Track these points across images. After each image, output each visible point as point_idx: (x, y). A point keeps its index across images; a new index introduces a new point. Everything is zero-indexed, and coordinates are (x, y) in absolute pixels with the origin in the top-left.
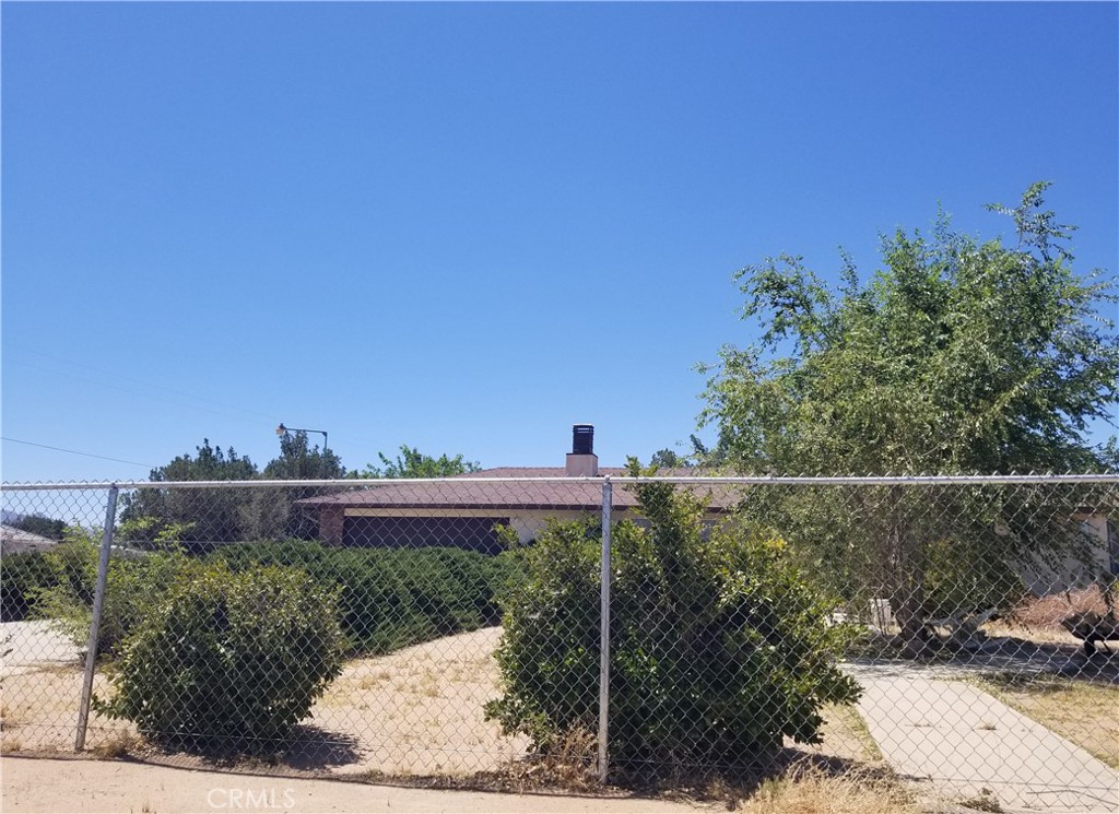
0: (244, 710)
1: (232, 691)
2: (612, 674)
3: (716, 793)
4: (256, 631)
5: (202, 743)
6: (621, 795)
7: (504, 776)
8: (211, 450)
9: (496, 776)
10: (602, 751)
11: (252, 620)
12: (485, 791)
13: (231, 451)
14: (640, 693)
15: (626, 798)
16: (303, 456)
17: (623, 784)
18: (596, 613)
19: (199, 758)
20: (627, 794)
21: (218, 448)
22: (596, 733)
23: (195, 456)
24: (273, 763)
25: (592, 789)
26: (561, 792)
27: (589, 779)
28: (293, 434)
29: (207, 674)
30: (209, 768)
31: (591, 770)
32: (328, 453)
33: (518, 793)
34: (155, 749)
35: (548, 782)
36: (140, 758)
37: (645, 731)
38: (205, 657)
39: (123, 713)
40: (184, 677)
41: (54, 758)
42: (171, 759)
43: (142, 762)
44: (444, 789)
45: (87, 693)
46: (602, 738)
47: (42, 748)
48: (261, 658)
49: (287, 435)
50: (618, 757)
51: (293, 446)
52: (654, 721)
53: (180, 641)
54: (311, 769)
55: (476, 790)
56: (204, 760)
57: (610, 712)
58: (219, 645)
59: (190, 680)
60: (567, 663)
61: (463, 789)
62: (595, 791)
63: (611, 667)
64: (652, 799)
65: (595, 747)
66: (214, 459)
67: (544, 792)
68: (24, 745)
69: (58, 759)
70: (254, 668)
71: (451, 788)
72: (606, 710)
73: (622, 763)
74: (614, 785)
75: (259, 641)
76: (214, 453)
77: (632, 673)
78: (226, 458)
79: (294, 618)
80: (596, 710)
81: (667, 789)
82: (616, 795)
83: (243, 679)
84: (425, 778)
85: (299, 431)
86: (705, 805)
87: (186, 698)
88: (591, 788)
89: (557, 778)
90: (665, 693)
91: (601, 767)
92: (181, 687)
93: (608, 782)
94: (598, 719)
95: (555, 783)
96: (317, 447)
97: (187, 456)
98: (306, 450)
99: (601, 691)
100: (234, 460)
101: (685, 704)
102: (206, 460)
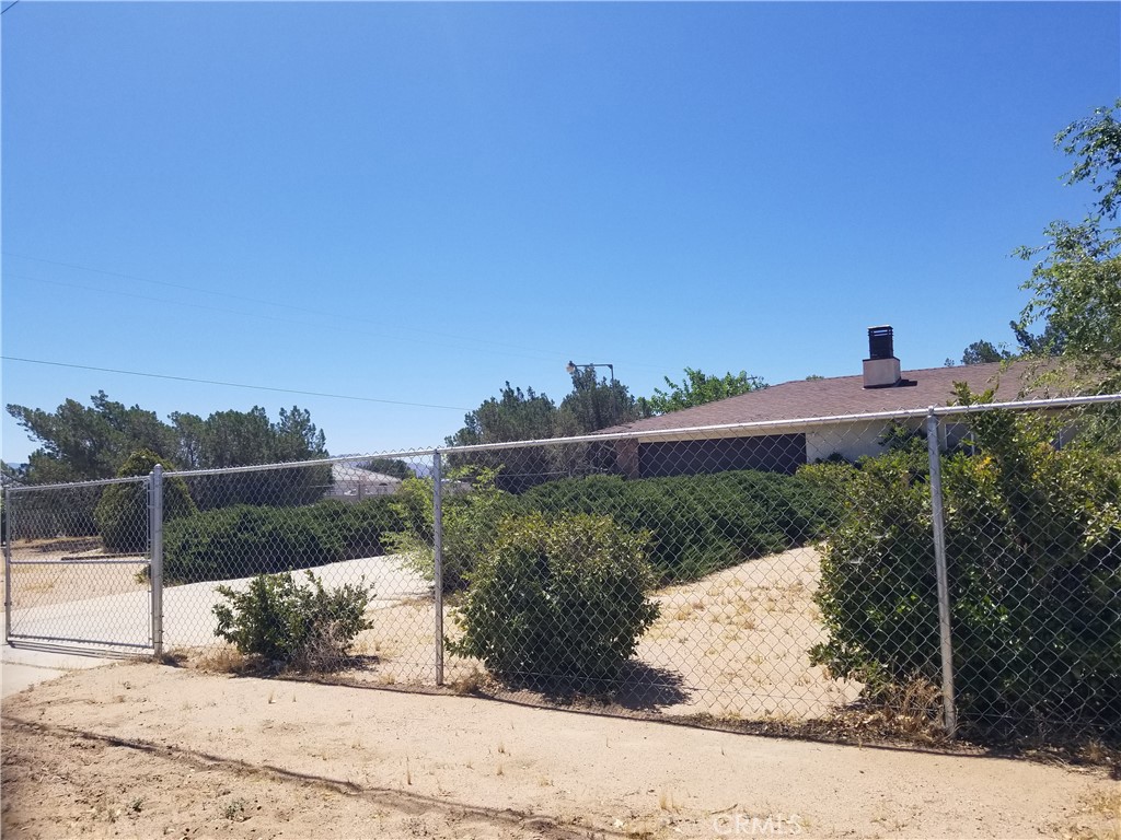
0: (574, 652)
1: (561, 635)
2: (953, 623)
3: (1093, 756)
4: (576, 579)
5: (541, 681)
6: (975, 752)
7: (839, 726)
8: (513, 392)
9: (830, 725)
10: (949, 704)
11: (570, 569)
12: (821, 741)
13: (530, 389)
14: (990, 643)
15: (981, 756)
16: (594, 389)
17: (976, 740)
18: (929, 558)
19: (540, 695)
20: (982, 751)
21: (518, 389)
22: (939, 685)
23: (499, 398)
24: (606, 702)
25: (939, 744)
26: (904, 745)
27: (935, 733)
28: (583, 369)
29: (537, 618)
30: (549, 706)
31: (937, 723)
32: (616, 384)
33: (857, 745)
34: (502, 685)
35: (888, 734)
36: (490, 694)
37: (998, 684)
38: (534, 603)
39: (471, 653)
40: (518, 620)
41: (421, 693)
42: (516, 696)
43: (492, 698)
44: (776, 736)
45: (440, 636)
46: (948, 689)
47: (411, 682)
48: (583, 604)
49: (577, 370)
50: (967, 711)
51: (583, 379)
52: (1008, 674)
53: (511, 589)
54: (642, 709)
55: (810, 739)
56: (544, 697)
57: (955, 662)
58: (544, 592)
59: (523, 624)
60: (899, 611)
61: (798, 738)
62: (944, 746)
63: (951, 616)
64: (1012, 758)
65: (940, 699)
66: (517, 399)
67: (885, 745)
68: (398, 679)
69: (424, 694)
70: (579, 613)
71: (784, 737)
72: (950, 661)
73: (973, 718)
74: (965, 740)
75: (580, 588)
76: (516, 394)
77: (978, 621)
78: (527, 397)
79: (609, 567)
80: (938, 661)
81: (1030, 748)
82: (969, 752)
83: (569, 623)
84: (755, 723)
85: (586, 366)
86: (1081, 769)
87: (522, 640)
88: (939, 741)
89: (898, 730)
90: (1021, 644)
91: (949, 721)
92: (516, 630)
93: (958, 737)
94: (941, 670)
95: (897, 735)
96: (605, 379)
97: (493, 399)
98: (595, 384)
99: (943, 641)
100: (533, 398)
101: (1048, 656)
102: (509, 401)
